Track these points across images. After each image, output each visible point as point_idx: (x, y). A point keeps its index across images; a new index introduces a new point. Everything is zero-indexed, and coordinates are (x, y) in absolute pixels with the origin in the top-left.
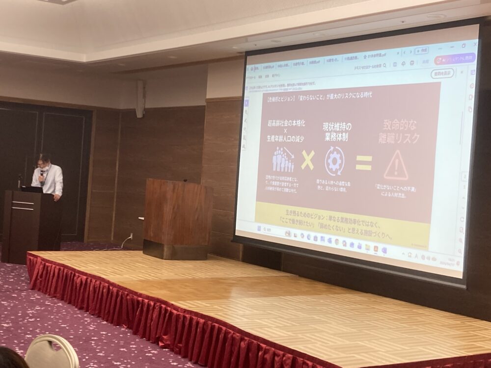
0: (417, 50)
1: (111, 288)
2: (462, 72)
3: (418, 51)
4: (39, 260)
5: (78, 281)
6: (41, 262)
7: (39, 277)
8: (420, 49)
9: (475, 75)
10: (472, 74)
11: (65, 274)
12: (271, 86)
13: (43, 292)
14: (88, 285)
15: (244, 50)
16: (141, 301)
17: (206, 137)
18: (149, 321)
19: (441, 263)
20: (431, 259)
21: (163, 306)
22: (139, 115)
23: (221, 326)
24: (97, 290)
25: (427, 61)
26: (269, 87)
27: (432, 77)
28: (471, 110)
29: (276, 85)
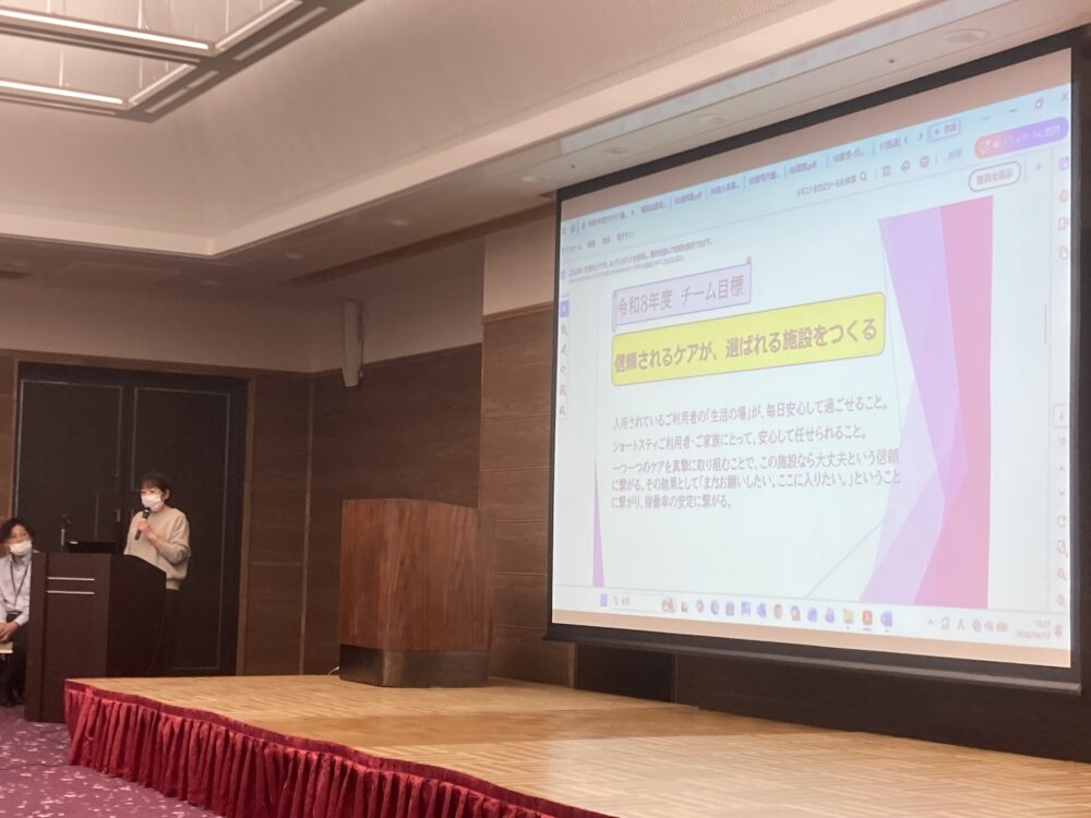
0: (934, 130)
1: (231, 734)
2: (1039, 167)
3: (937, 132)
4: (89, 694)
5: (166, 730)
6: (93, 699)
7: (87, 734)
8: (941, 128)
9: (1069, 170)
10: (1062, 168)
11: (139, 717)
12: (617, 261)
13: (95, 767)
14: (186, 735)
15: (555, 187)
16: (292, 756)
17: (485, 404)
18: (308, 800)
19: (1021, 634)
20: (995, 627)
21: (338, 759)
22: (351, 380)
23: (458, 787)
24: (204, 745)
25: (959, 153)
26: (611, 264)
27: (970, 186)
28: (1064, 255)
29: (626, 259)
